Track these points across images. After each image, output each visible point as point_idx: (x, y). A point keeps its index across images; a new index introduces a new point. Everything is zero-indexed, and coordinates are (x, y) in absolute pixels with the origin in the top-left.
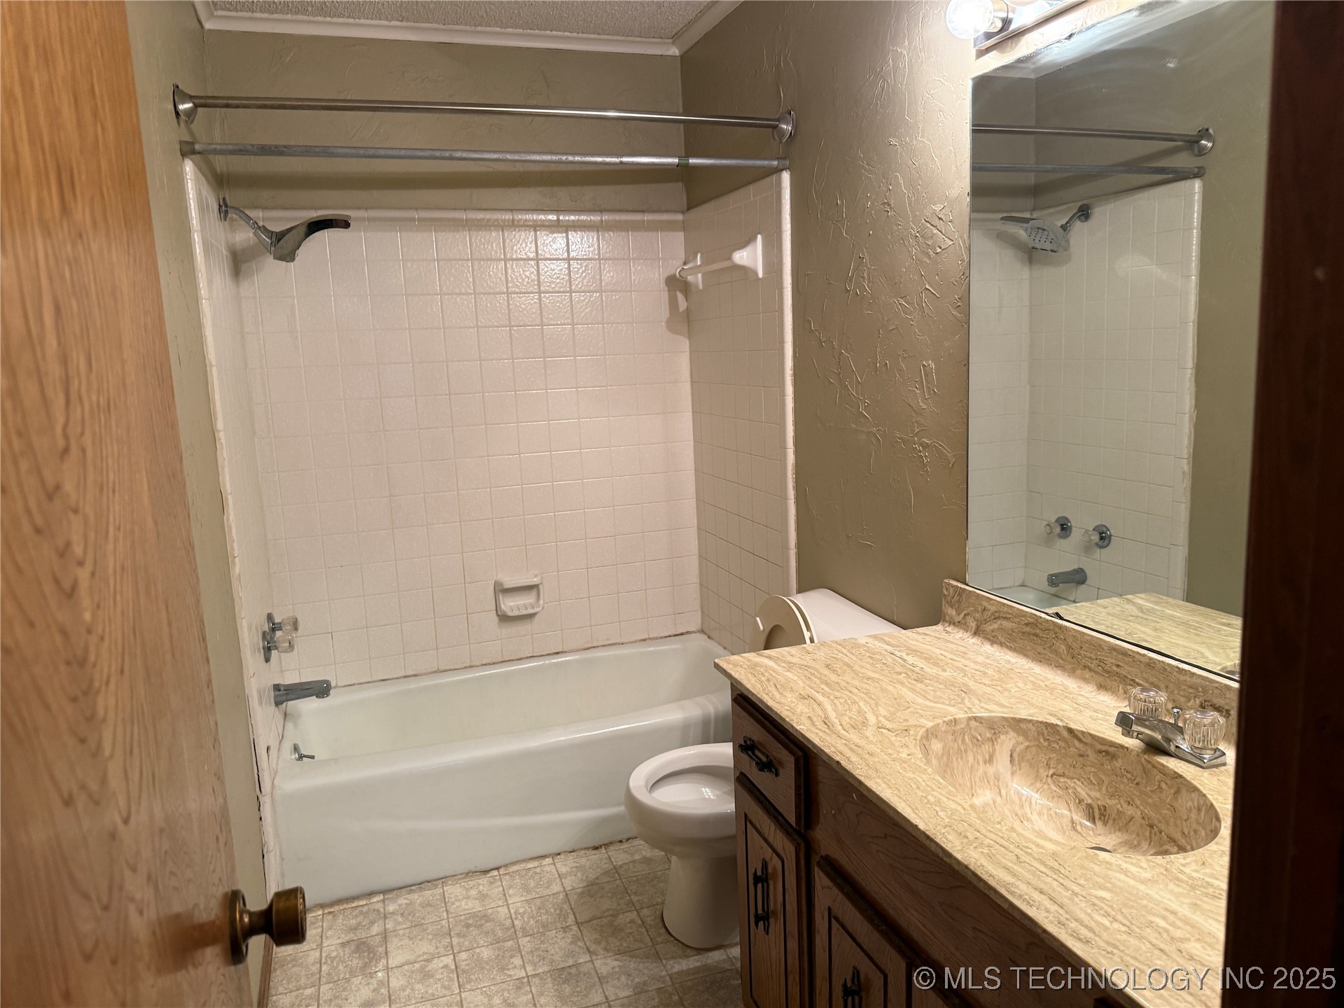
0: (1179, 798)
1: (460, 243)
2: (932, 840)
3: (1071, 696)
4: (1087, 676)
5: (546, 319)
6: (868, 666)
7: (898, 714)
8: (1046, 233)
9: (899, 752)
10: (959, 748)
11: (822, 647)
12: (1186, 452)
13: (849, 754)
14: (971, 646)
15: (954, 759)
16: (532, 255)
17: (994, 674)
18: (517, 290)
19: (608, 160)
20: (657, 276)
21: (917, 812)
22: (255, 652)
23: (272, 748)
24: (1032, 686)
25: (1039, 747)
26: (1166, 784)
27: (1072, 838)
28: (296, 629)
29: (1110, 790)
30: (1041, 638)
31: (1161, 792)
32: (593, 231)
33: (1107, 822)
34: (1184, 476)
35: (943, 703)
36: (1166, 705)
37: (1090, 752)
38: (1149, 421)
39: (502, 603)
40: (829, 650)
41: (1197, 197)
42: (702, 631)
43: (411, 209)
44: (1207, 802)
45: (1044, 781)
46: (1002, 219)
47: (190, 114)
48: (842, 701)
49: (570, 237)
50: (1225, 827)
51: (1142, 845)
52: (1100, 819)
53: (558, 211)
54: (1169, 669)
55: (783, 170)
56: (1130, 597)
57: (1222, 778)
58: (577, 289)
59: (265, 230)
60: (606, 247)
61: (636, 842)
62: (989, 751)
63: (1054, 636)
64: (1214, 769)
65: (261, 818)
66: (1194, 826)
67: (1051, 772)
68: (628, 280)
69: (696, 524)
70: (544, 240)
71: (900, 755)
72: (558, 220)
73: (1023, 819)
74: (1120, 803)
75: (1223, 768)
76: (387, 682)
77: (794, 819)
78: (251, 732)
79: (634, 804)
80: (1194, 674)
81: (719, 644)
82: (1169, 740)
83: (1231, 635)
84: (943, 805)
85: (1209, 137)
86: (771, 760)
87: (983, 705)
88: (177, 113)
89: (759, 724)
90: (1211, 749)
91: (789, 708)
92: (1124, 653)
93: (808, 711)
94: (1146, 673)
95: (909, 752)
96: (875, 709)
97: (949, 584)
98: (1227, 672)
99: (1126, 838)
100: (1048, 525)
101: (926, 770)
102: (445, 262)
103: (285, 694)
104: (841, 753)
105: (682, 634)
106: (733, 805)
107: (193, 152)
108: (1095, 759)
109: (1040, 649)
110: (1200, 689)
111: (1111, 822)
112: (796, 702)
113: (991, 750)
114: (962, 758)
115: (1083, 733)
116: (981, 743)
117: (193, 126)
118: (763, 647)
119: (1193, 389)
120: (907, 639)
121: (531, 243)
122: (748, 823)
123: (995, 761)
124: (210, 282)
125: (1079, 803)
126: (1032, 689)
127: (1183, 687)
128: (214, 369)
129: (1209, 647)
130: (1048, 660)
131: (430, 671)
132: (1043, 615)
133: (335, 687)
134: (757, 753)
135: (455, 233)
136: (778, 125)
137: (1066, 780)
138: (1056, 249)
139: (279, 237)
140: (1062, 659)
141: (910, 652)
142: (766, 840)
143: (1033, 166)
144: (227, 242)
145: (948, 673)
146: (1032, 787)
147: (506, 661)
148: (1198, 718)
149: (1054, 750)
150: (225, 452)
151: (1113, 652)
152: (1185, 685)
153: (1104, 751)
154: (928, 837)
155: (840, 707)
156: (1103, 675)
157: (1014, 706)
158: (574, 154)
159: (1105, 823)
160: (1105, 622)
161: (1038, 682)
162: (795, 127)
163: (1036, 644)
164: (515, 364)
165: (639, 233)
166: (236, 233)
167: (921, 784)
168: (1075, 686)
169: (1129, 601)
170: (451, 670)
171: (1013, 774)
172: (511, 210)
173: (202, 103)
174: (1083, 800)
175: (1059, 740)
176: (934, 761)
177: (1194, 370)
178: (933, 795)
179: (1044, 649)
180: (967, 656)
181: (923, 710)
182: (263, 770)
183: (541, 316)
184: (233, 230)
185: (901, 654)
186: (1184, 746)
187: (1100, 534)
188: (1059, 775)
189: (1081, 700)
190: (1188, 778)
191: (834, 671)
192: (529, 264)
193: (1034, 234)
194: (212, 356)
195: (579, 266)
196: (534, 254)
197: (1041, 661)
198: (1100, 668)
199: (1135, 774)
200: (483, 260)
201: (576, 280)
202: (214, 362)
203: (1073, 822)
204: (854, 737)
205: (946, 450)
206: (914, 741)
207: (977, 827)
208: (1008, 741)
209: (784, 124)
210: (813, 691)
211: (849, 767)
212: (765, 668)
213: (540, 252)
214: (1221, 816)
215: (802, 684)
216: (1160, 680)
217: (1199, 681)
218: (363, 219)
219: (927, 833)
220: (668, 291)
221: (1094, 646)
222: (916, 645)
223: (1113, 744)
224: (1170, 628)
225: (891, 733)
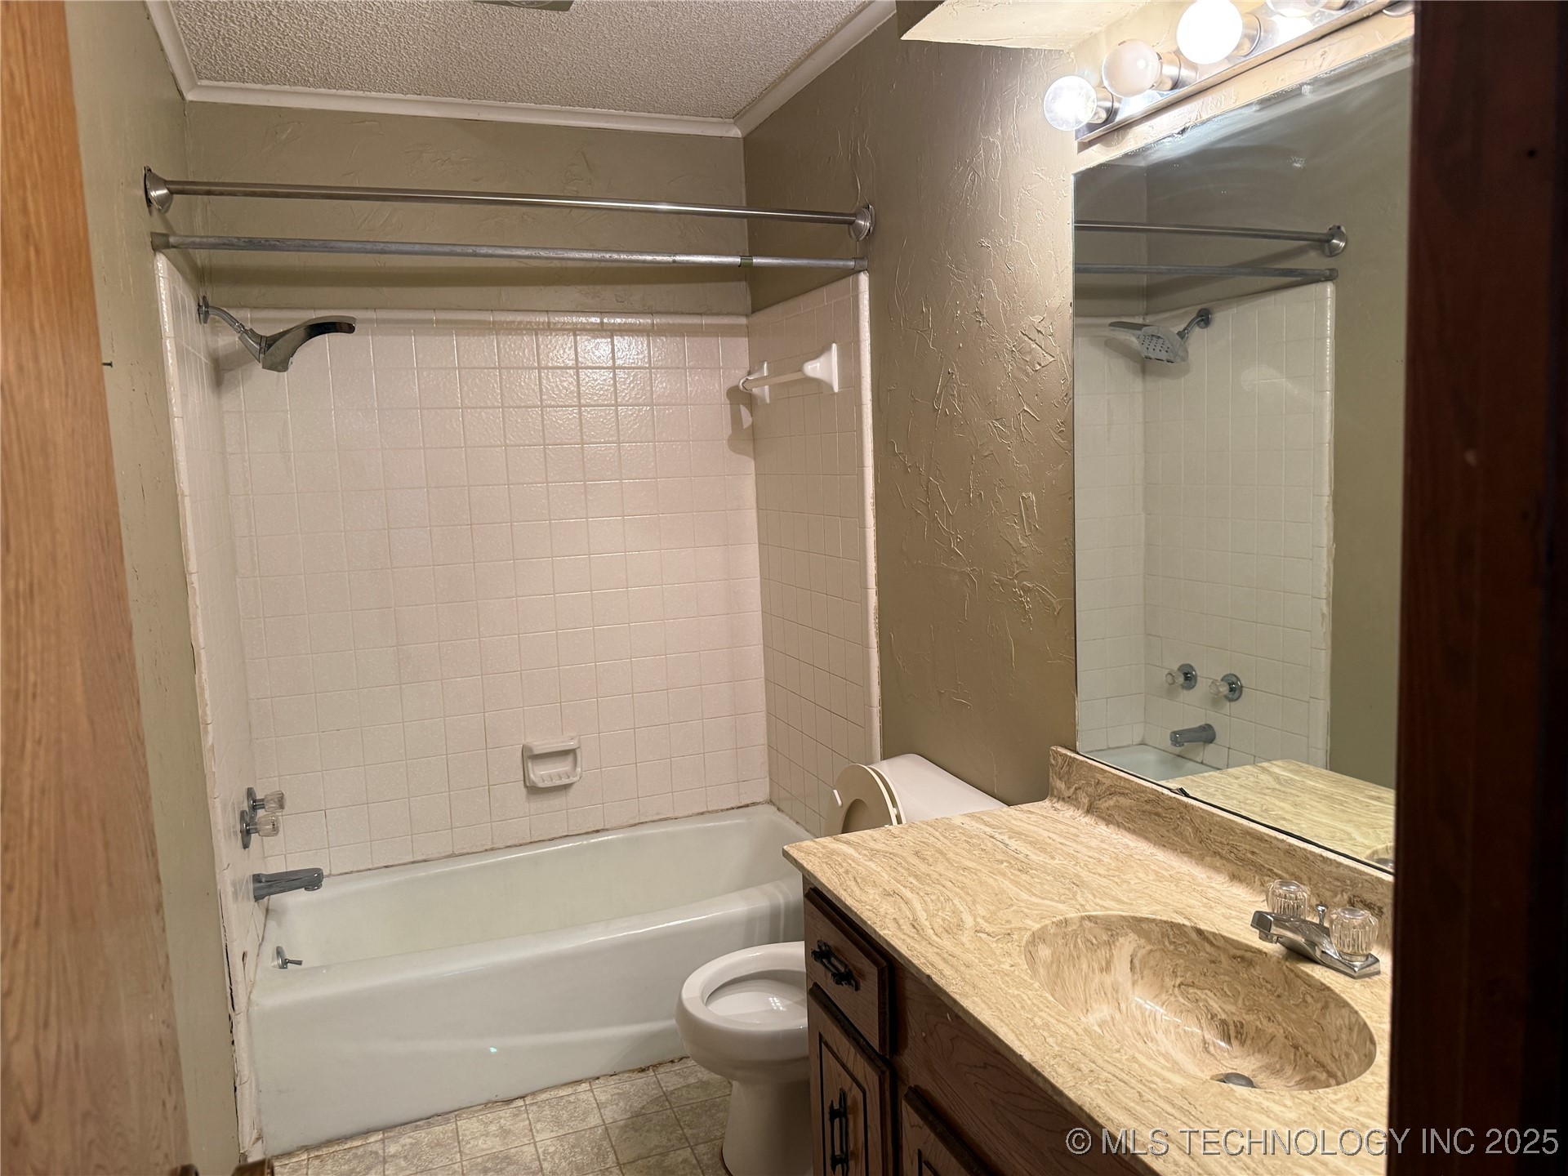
0: (1328, 1015)
1: (486, 348)
2: (1039, 1074)
3: (1199, 889)
4: (1218, 864)
5: (587, 436)
6: (964, 853)
7: (1000, 914)
8: (1161, 341)
9: (1000, 962)
10: (1071, 955)
11: (910, 830)
12: (1325, 591)
13: (941, 965)
14: (1083, 826)
15: (1065, 967)
16: (571, 363)
17: (1111, 861)
18: (553, 403)
19: (659, 258)
20: (716, 387)
21: (1022, 1038)
22: (230, 836)
23: (248, 955)
24: (1155, 877)
25: (1164, 951)
26: (1312, 997)
27: (1204, 1062)
28: (282, 807)
29: (1247, 1004)
30: (1163, 818)
31: (1306, 1007)
32: (643, 336)
33: (1245, 1041)
34: (1323, 618)
35: (1052, 900)
36: (1309, 900)
37: (1223, 958)
38: (1283, 555)
39: (531, 771)
40: (920, 833)
41: (1330, 303)
42: (771, 802)
43: (428, 309)
44: (1360, 1019)
45: (1171, 992)
46: (1112, 325)
47: (164, 202)
48: (933, 897)
49: (616, 342)
50: (1381, 1052)
51: (1286, 1070)
52: (1236, 1037)
53: (601, 313)
54: (1311, 858)
55: (860, 271)
56: (1265, 764)
57: (1376, 990)
58: (624, 402)
59: (252, 334)
60: (657, 354)
61: (691, 1063)
62: (1106, 957)
63: (1178, 816)
64: (1367, 979)
65: (233, 1042)
66: (1346, 1048)
67: (1179, 981)
68: (683, 392)
69: (763, 675)
70: (586, 346)
71: (1002, 966)
72: (602, 323)
73: (1146, 1038)
74: (1260, 1018)
75: (1376, 978)
76: (391, 869)
77: (878, 1042)
78: (223, 936)
79: (687, 1020)
80: (1340, 864)
81: (791, 818)
82: (1313, 944)
83: (1381, 811)
84: (1053, 1029)
85: (1342, 237)
86: (849, 970)
87: (1098, 900)
88: (149, 201)
89: (836, 926)
90: (1363, 955)
91: (871, 908)
92: (1260, 838)
93: (893, 911)
94: (1286, 862)
95: (1012, 963)
96: (973, 908)
97: (1057, 752)
98: (1379, 861)
99: (1267, 1061)
100: (1170, 674)
101: (1032, 984)
102: (467, 370)
103: (267, 886)
104: (932, 965)
105: (747, 806)
106: (806, 1020)
107: (168, 246)
108: (1229, 965)
109: (1163, 831)
110: (1348, 882)
111: (1249, 1042)
112: (880, 900)
113: (1108, 955)
114: (1074, 966)
115: (1214, 934)
116: (1096, 947)
117: (168, 215)
118: (840, 831)
119: (1331, 519)
120: (1009, 818)
121: (570, 349)
122: (823, 1045)
123: (1112, 968)
124: (184, 396)
125: (1212, 1018)
126: (1153, 880)
127: (1328, 879)
128: (187, 500)
129: (1358, 826)
130: (1173, 844)
131: (443, 855)
132: (1166, 792)
133: (328, 876)
134: (833, 960)
135: (480, 338)
136: (854, 221)
137: (1196, 990)
138: (1172, 359)
139: (269, 342)
140: (1188, 844)
141: (1013, 834)
142: (844, 1066)
143: (1145, 267)
144: (207, 346)
145: (1057, 861)
146: (1156, 1000)
147: (535, 842)
148: (1346, 918)
149: (1181, 955)
150: (198, 598)
151: (1248, 837)
152: (1331, 877)
153: (1239, 957)
154: (1034, 1071)
155: (931, 906)
156: (1236, 864)
157: (1134, 902)
158: (618, 252)
159: (1242, 1043)
160: (1237, 796)
161: (1161, 871)
162: (874, 223)
163: (1158, 825)
164: (550, 489)
165: (696, 339)
166: (218, 336)
167: (1026, 1003)
168: (1204, 876)
169: (1264, 770)
170: (468, 854)
171: (1134, 983)
172: (547, 311)
173: (178, 189)
174: (1216, 1015)
175: (1187, 942)
176: (1042, 971)
177: (1331, 498)
178: (1040, 1017)
179: (1168, 831)
180: (1078, 840)
181: (1028, 908)
182: (236, 982)
183: (582, 433)
184: (215, 332)
185: (1002, 837)
186: (1332, 951)
187: (1230, 684)
188: (1188, 985)
189: (1211, 894)
190: (1337, 991)
191: (924, 859)
192: (567, 373)
193: (1147, 342)
194: (184, 483)
195: (626, 376)
196: (574, 362)
197: (1164, 846)
198: (1232, 855)
199: (1275, 984)
200: (513, 368)
201: (622, 392)
202: (187, 492)
203: (1205, 1042)
204: (947, 943)
205: (1050, 595)
206: (1018, 948)
207: (1093, 1057)
208: (1127, 945)
209: (862, 220)
210: (899, 885)
211: (941, 982)
212: (843, 857)
213: (580, 359)
214: (1376, 1038)
215: (886, 877)
216: (1302, 871)
217: (1346, 872)
218: (370, 321)
219: (1033, 1065)
220: (730, 404)
221: (1225, 829)
222: (1019, 826)
223: (1249, 949)
224: (1313, 803)
225: (991, 938)
